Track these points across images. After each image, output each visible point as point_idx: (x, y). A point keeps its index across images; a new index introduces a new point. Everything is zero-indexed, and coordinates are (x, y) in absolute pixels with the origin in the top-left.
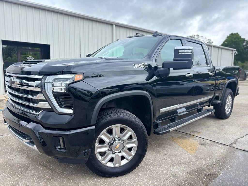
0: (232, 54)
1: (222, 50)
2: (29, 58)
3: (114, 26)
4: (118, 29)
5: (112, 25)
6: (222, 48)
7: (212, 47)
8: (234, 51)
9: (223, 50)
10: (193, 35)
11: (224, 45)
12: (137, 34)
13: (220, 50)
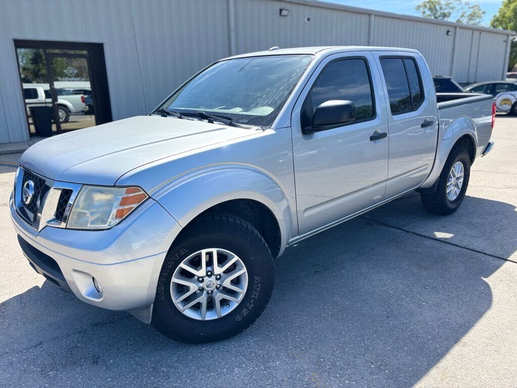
1: (481, 34)
2: (68, 71)
6: (481, 31)
7: (458, 29)
8: (510, 35)
9: (483, 35)
12: (281, 10)
13: (476, 34)
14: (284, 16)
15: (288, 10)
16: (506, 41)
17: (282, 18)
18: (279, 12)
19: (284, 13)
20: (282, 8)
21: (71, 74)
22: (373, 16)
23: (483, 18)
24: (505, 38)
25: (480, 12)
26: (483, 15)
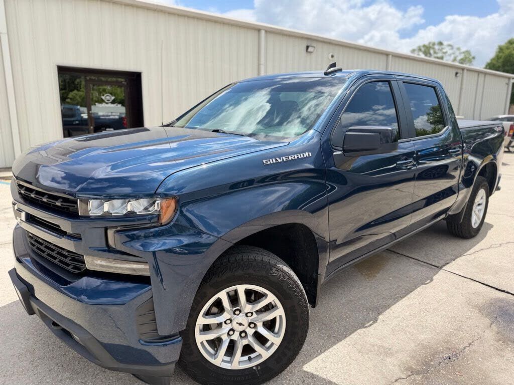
0: (507, 86)
1: (485, 76)
2: (105, 98)
3: (263, 32)
4: (271, 38)
5: (259, 30)
6: (485, 74)
7: (465, 71)
8: (511, 79)
9: (488, 77)
10: (430, 43)
11: (491, 66)
12: (308, 47)
13: (482, 76)
14: (311, 52)
15: (314, 47)
16: (508, 84)
17: (309, 54)
18: (305, 49)
19: (310, 49)
20: (309, 45)
21: (108, 100)
22: (391, 56)
23: (473, 63)
24: (507, 81)
25: (471, 57)
26: (473, 60)
